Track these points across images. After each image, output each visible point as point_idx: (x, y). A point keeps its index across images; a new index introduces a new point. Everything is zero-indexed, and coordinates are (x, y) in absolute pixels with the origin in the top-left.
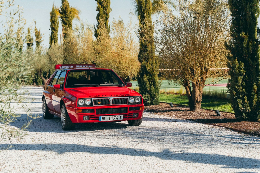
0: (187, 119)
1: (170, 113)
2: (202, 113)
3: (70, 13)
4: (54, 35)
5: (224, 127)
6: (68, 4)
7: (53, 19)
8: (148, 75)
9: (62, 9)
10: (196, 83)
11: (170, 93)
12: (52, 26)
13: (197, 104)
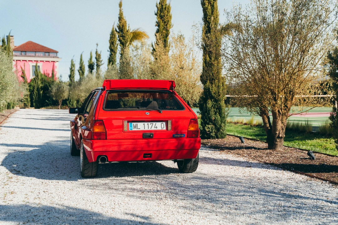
0: (266, 163)
1: (241, 152)
2: (286, 153)
3: (127, 31)
4: (112, 57)
5: (328, 182)
6: (126, 21)
7: (112, 40)
8: (212, 100)
9: (119, 27)
10: (277, 112)
11: (238, 123)
12: (110, 48)
13: (278, 140)
